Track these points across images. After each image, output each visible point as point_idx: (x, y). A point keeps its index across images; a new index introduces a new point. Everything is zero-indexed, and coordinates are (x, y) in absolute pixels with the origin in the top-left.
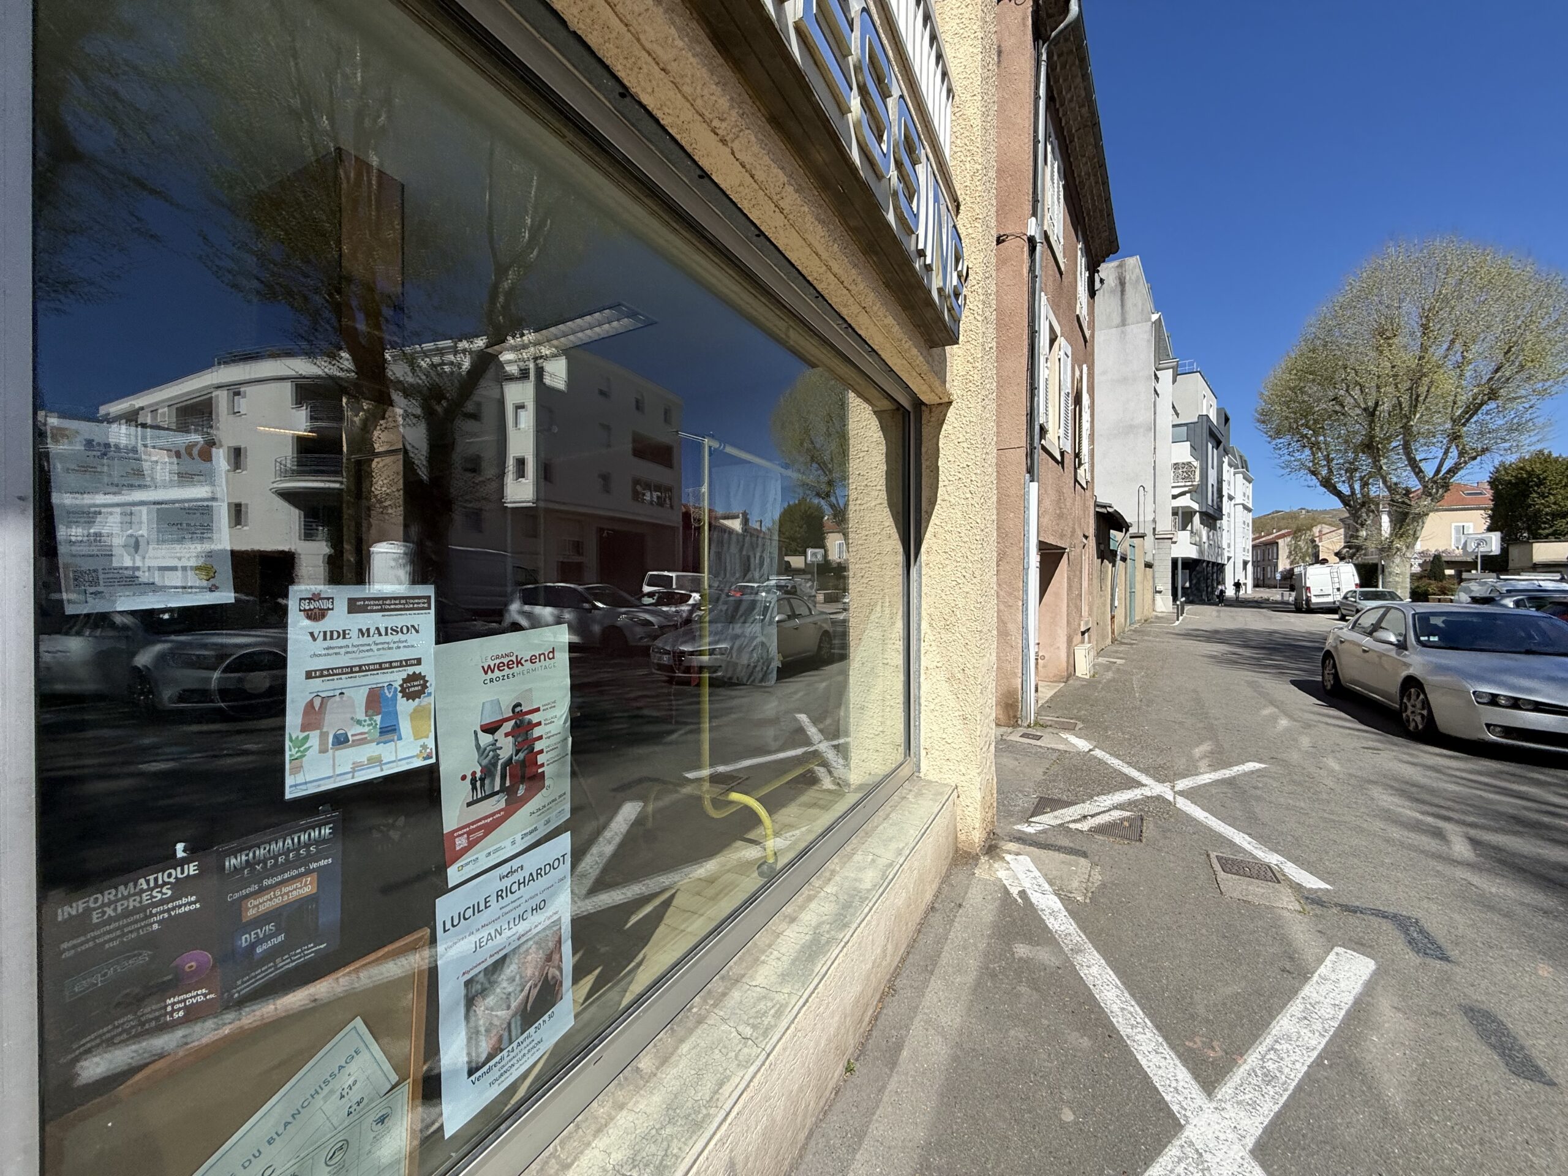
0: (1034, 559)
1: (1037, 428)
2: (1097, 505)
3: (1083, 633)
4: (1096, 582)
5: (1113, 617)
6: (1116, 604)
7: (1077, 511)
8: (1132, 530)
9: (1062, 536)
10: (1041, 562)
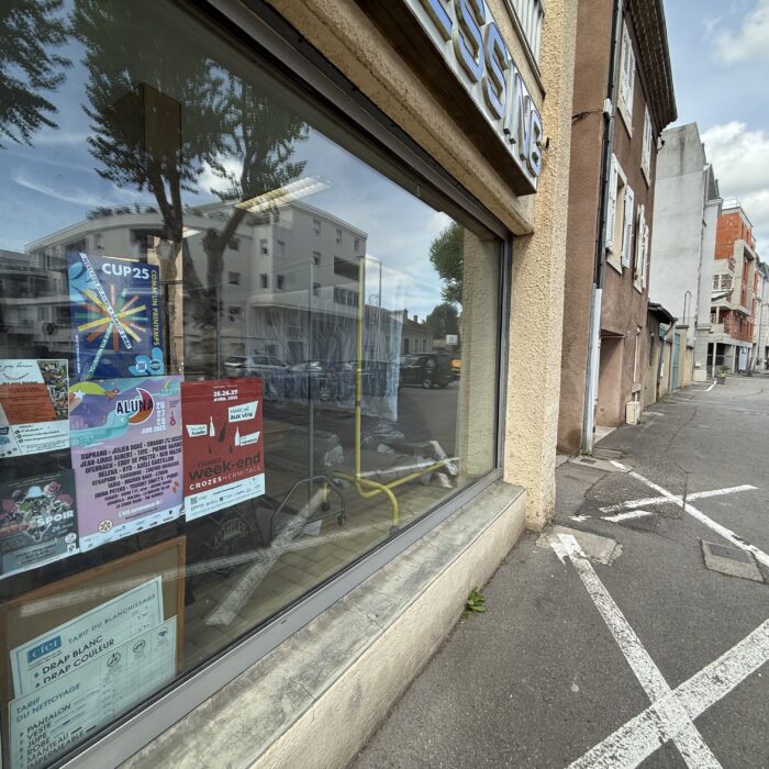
0: (596, 342)
1: (604, 251)
2: (650, 305)
3: (634, 394)
4: (646, 359)
5: (658, 384)
6: (662, 375)
7: (634, 309)
8: (677, 323)
9: (620, 327)
10: (602, 344)
